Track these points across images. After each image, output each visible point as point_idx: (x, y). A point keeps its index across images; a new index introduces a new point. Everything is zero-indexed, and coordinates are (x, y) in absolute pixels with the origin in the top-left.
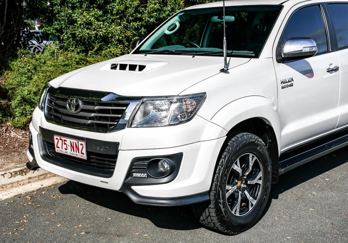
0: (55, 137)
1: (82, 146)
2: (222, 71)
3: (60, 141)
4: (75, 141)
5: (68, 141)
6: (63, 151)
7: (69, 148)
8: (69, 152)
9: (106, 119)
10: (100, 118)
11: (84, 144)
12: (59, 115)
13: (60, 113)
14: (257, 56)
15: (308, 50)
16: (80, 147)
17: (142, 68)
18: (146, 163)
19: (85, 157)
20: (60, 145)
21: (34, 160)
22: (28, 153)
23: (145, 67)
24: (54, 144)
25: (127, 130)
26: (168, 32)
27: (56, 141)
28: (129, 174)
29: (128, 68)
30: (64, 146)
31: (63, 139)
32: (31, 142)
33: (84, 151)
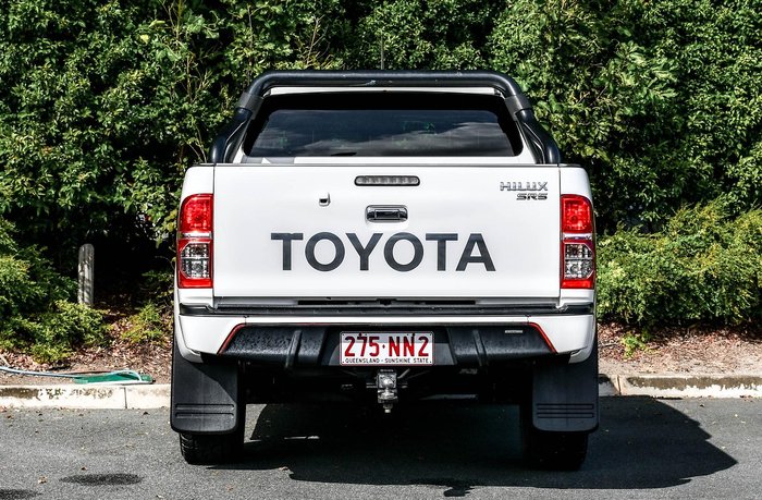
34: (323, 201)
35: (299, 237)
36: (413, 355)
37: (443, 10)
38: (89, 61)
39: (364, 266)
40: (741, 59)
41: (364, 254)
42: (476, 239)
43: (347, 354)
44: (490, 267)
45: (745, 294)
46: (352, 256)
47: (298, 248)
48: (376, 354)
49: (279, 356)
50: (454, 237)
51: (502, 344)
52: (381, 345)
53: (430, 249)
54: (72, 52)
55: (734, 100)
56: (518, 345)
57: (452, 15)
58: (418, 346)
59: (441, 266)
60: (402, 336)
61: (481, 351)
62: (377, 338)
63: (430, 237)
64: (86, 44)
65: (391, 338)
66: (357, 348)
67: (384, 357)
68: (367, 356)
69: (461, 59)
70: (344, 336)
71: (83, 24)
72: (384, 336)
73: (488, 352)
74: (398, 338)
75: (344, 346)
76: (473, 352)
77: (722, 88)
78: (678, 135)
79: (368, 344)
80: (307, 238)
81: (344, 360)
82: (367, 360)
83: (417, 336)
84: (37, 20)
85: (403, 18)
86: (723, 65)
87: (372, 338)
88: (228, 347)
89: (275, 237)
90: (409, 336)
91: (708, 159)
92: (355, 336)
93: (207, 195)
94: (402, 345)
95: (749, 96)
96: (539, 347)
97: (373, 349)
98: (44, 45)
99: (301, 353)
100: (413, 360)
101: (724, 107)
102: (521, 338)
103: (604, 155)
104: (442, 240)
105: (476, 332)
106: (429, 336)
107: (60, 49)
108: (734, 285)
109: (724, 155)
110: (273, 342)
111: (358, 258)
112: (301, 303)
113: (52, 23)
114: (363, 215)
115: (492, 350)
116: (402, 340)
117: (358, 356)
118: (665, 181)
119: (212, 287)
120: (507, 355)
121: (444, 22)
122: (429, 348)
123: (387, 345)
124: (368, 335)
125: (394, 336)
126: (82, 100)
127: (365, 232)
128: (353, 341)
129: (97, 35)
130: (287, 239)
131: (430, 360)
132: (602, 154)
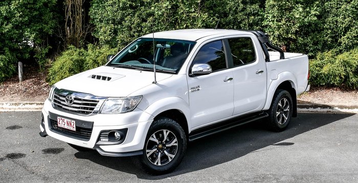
0: (58, 118)
1: (73, 123)
2: (153, 83)
3: (61, 120)
4: (69, 120)
5: (66, 120)
6: (63, 126)
7: (66, 124)
8: (66, 127)
9: (87, 108)
10: (84, 108)
11: (74, 122)
12: (61, 105)
13: (61, 104)
14: (177, 72)
15: (206, 70)
16: (72, 124)
17: (109, 79)
18: (108, 133)
19: (75, 130)
20: (61, 122)
21: (45, 131)
22: (41, 126)
23: (111, 78)
24: (57, 122)
25: (98, 115)
26: (130, 51)
27: (58, 120)
28: (99, 139)
29: (101, 78)
30: (63, 123)
31: (63, 119)
32: (43, 120)
33: (74, 126)
38: (141, 14)
40: (343, 7)
45: (338, 78)
55: (340, 19)
64: (140, 10)
69: (253, 9)
71: (139, 4)
77: (337, 16)
78: (321, 30)
86: (338, 8)
91: (330, 37)
95: (345, 18)
101: (337, 21)
103: (295, 37)
108: (335, 76)
109: (338, 35)
113: (130, 5)
118: (315, 44)
126: (139, 25)
132: (294, 37)
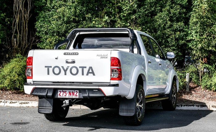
34: (56, 58)
35: (51, 67)
36: (74, 96)
37: (174, 14)
39: (65, 74)
41: (65, 71)
42: (91, 68)
43: (59, 95)
44: (94, 75)
46: (63, 72)
47: (51, 69)
48: (66, 95)
49: (43, 95)
50: (86, 67)
51: (93, 93)
52: (67, 93)
53: (80, 70)
54: (79, 26)
56: (97, 94)
57: (177, 15)
58: (75, 94)
59: (83, 74)
60: (72, 91)
61: (88, 95)
62: (66, 91)
63: (80, 67)
65: (69, 91)
66: (62, 94)
67: (67, 96)
68: (64, 96)
69: (179, 26)
70: (59, 91)
71: (82, 19)
72: (68, 91)
73: (90, 95)
74: (71, 91)
75: (59, 93)
76: (86, 95)
79: (64, 93)
80: (53, 67)
81: (59, 97)
82: (64, 97)
83: (75, 91)
84: (70, 19)
85: (164, 16)
87: (65, 91)
88: (32, 93)
89: (46, 67)
90: (73, 91)
92: (61, 91)
93: (31, 57)
94: (72, 93)
96: (102, 94)
97: (65, 94)
98: (73, 24)
99: (48, 94)
100: (74, 97)
102: (98, 92)
104: (83, 68)
105: (87, 90)
106: (78, 91)
107: (76, 25)
110: (42, 92)
111: (64, 72)
112: (53, 83)
114: (65, 62)
115: (91, 95)
116: (72, 92)
117: (62, 96)
119: (32, 79)
120: (94, 96)
121: (175, 17)
122: (78, 94)
123: (68, 93)
124: (64, 91)
125: (70, 91)
127: (66, 66)
128: (61, 92)
129: (85, 22)
130: (48, 67)
131: (78, 97)
